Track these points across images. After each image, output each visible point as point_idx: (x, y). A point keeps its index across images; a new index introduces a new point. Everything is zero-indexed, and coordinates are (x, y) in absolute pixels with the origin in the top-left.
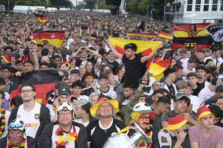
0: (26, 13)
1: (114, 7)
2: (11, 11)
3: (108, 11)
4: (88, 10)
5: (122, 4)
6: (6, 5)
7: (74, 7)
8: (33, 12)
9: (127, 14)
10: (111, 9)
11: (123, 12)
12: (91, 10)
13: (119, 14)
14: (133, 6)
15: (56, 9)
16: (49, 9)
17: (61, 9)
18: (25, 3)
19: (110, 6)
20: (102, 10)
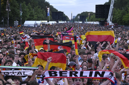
0: (33, 26)
1: (102, 20)
2: (23, 25)
3: (98, 23)
4: (81, 22)
5: (109, 17)
6: (19, 21)
7: (69, 20)
8: (38, 25)
9: (113, 25)
10: (100, 21)
11: (110, 23)
12: (83, 22)
13: (106, 25)
14: (119, 18)
15: (56, 22)
16: (51, 23)
17: (60, 22)
18: (33, 19)
19: (99, 19)
20: (92, 22)
